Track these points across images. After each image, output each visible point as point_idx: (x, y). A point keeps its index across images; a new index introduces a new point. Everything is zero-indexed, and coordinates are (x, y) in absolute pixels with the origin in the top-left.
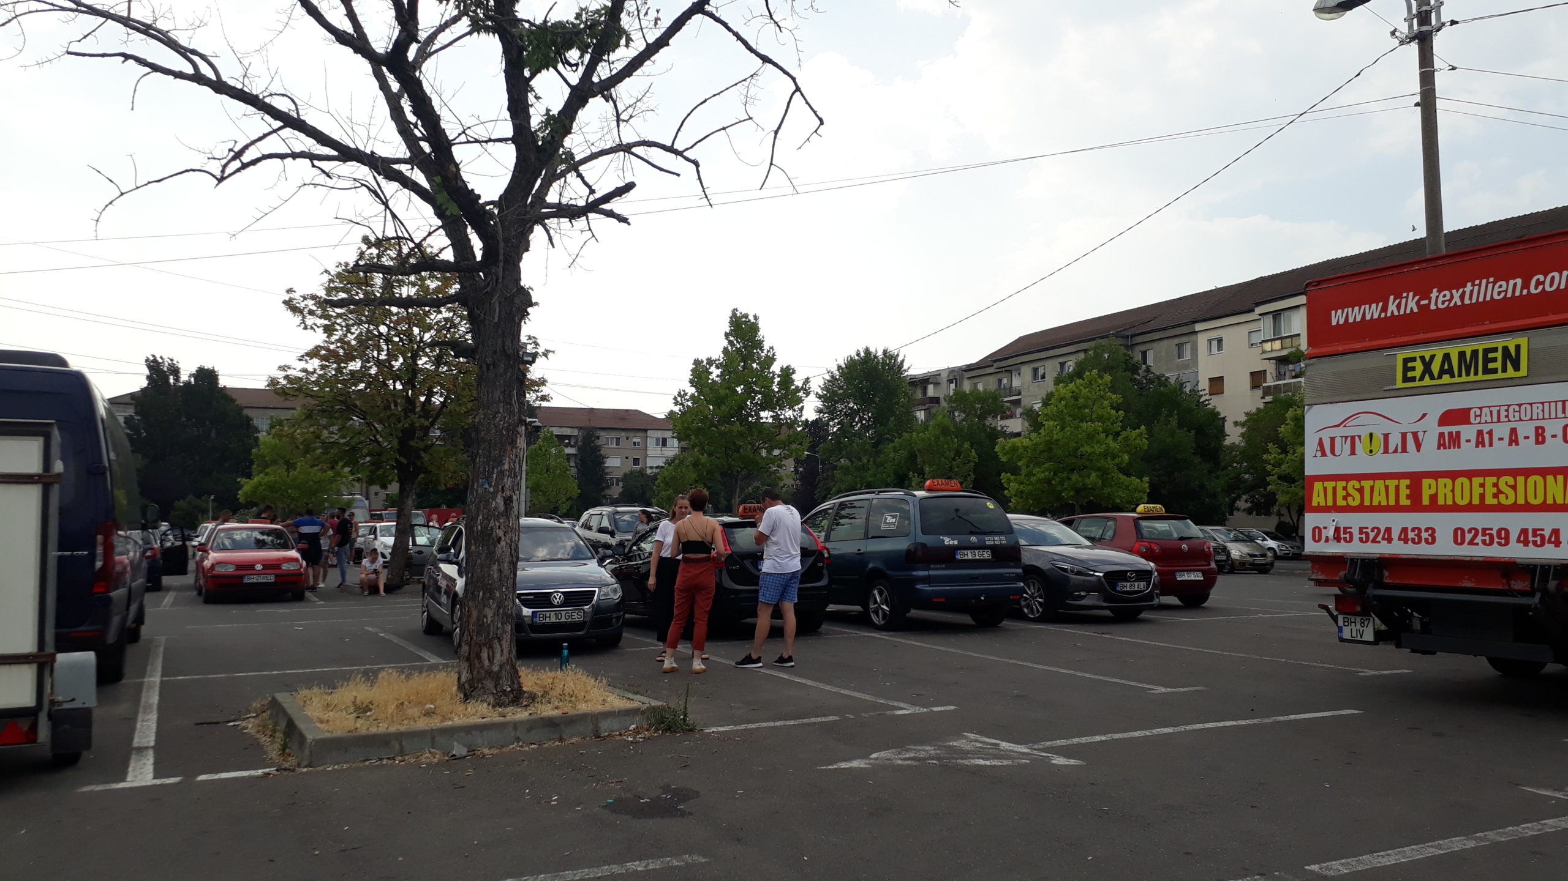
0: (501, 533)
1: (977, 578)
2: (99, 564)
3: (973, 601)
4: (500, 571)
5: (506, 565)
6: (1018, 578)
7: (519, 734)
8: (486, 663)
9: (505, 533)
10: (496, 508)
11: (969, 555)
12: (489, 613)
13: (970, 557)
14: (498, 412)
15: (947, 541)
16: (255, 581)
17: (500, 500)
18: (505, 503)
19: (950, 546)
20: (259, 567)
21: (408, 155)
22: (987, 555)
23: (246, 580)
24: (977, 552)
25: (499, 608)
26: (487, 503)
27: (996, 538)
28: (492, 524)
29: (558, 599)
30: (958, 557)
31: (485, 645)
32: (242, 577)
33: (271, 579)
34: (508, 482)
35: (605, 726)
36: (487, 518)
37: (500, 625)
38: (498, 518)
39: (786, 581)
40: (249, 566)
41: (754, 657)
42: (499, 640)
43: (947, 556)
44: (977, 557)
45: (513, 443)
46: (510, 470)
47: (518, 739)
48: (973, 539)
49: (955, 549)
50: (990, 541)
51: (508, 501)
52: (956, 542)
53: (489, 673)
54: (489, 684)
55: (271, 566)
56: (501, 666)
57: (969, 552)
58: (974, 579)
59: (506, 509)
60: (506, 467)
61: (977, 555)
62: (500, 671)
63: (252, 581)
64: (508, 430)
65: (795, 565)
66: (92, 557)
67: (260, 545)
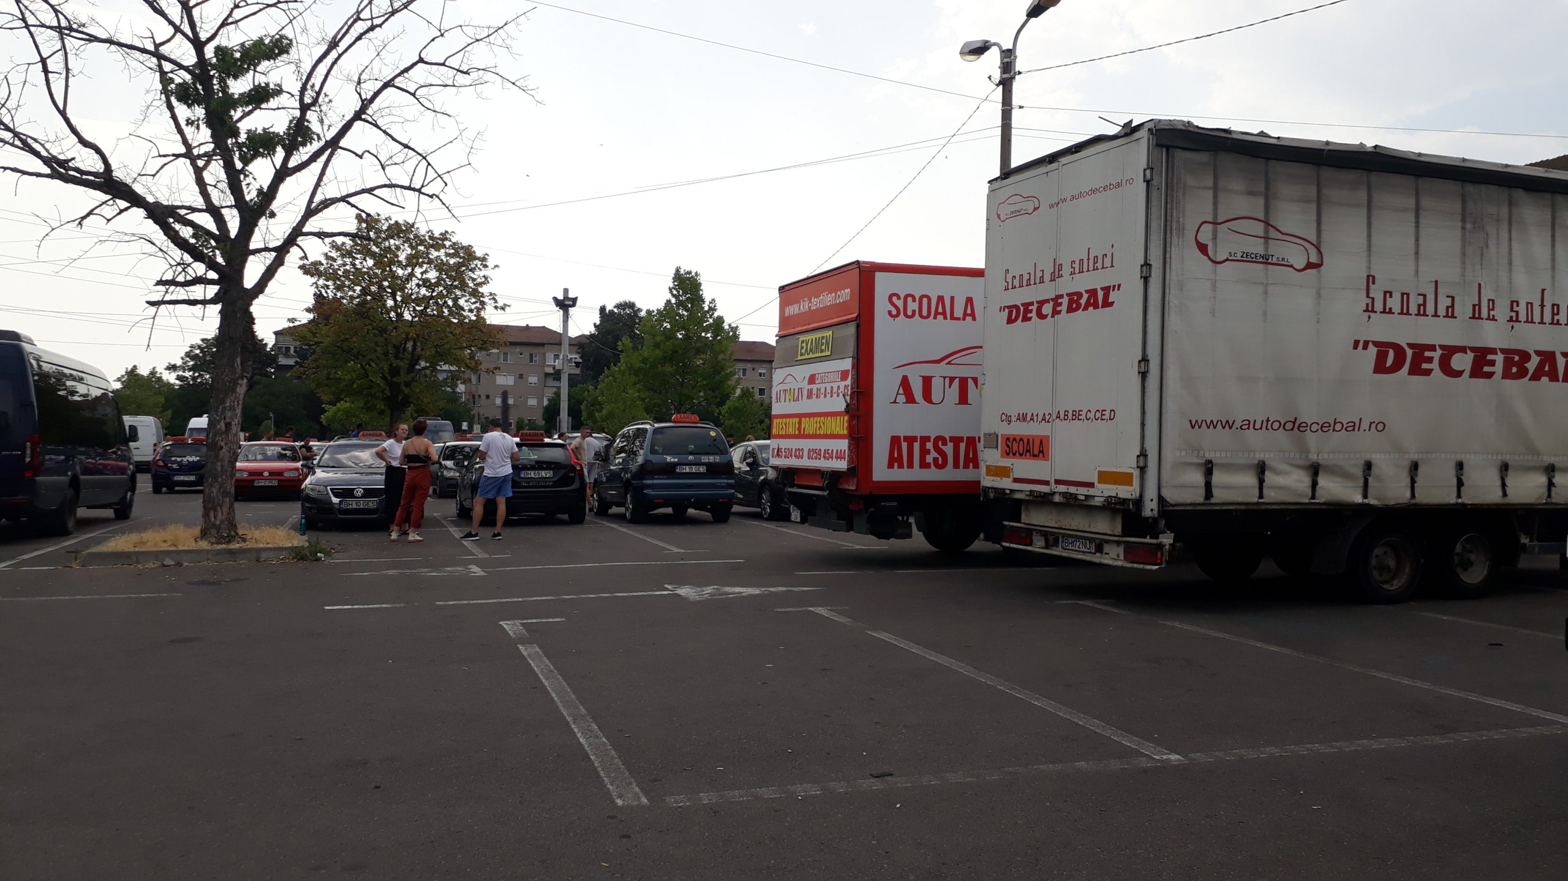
0: (223, 444)
1: (692, 486)
2: (28, 460)
3: (686, 502)
4: (222, 466)
5: (226, 463)
6: (729, 486)
7: (209, 556)
8: (213, 519)
9: (226, 444)
10: (219, 429)
11: (687, 469)
12: (215, 490)
13: (688, 470)
14: (225, 372)
15: (669, 459)
16: (263, 484)
17: (222, 424)
18: (226, 426)
19: (670, 463)
20: (266, 474)
21: (204, 207)
22: (702, 469)
23: (256, 484)
24: (694, 467)
25: (220, 488)
26: (215, 426)
27: (711, 458)
28: (217, 439)
29: (359, 492)
30: (678, 471)
31: (212, 509)
32: (253, 481)
33: (275, 483)
34: (229, 414)
35: (264, 556)
36: (215, 435)
37: (221, 498)
38: (221, 435)
39: (499, 483)
40: (258, 473)
41: (473, 533)
42: (221, 506)
43: (669, 470)
44: (694, 471)
45: (234, 390)
46: (230, 406)
47: (208, 560)
48: (691, 457)
49: (675, 465)
50: (705, 459)
51: (228, 425)
52: (676, 460)
53: (214, 525)
54: (214, 531)
55: (274, 473)
56: (222, 522)
57: (687, 467)
58: (689, 486)
59: (226, 429)
60: (228, 404)
61: (694, 469)
62: (221, 524)
63: (260, 484)
64: (230, 382)
65: (508, 470)
66: (23, 455)
67: (281, 457)
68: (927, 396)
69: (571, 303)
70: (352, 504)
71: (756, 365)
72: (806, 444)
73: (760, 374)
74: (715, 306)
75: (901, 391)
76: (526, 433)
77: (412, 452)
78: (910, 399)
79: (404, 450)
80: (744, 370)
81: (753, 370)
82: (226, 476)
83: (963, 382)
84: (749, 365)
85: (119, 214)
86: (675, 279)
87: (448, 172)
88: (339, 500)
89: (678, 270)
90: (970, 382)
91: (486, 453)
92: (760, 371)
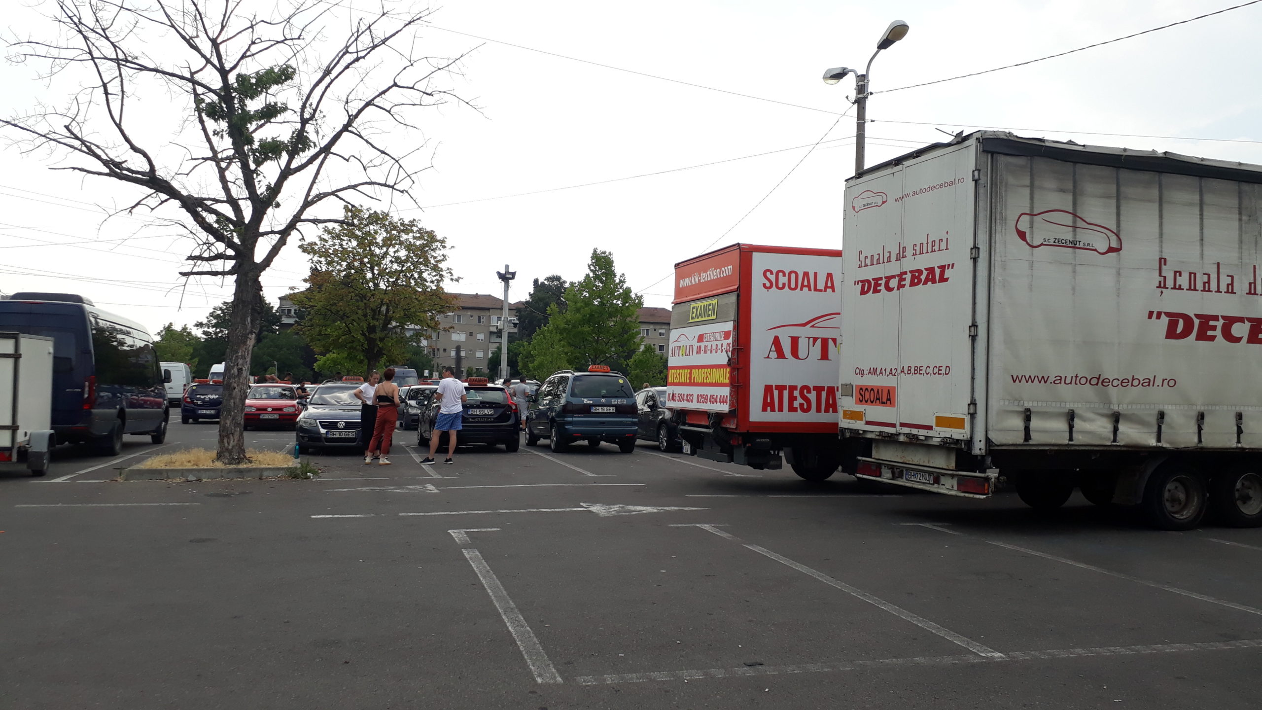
0: (235, 385)
1: (604, 423)
2: (86, 396)
3: (599, 436)
4: (234, 403)
5: (238, 400)
6: (634, 424)
7: (223, 474)
8: (226, 445)
9: (238, 385)
10: (233, 374)
11: (600, 410)
12: (228, 422)
13: (600, 411)
14: (238, 328)
15: (586, 401)
16: (267, 418)
17: (235, 370)
18: (238, 372)
19: (587, 404)
20: (270, 409)
21: (225, 199)
22: (612, 410)
23: (261, 417)
24: (605, 408)
25: (233, 419)
26: (230, 370)
27: (619, 400)
28: (231, 381)
29: (342, 425)
30: (593, 410)
31: (226, 436)
32: (259, 415)
33: (276, 417)
34: (240, 361)
35: (265, 474)
36: (229, 378)
37: (233, 428)
38: (234, 378)
39: (452, 418)
40: (263, 409)
41: (430, 458)
42: (233, 434)
43: (586, 410)
45: (245, 343)
46: (242, 355)
47: (222, 476)
48: (603, 400)
49: (591, 406)
50: (614, 401)
51: (240, 371)
52: (591, 402)
53: (227, 449)
54: (227, 454)
55: (276, 409)
56: (233, 447)
57: (600, 408)
58: (603, 423)
59: (238, 374)
60: (240, 354)
61: (606, 410)
62: (232, 449)
63: (265, 417)
64: (242, 336)
66: (82, 393)
67: (282, 396)
68: (795, 353)
69: (511, 276)
70: (336, 434)
71: (657, 327)
72: (695, 391)
73: (660, 334)
74: (624, 279)
75: (773, 349)
76: (473, 380)
77: (382, 393)
78: (781, 355)
79: (376, 392)
80: (648, 330)
81: (655, 330)
82: (238, 411)
83: (825, 342)
84: (652, 327)
85: (160, 204)
86: (592, 258)
87: (416, 173)
88: (326, 430)
89: (595, 251)
90: (830, 342)
91: (442, 395)
92: (660, 331)
